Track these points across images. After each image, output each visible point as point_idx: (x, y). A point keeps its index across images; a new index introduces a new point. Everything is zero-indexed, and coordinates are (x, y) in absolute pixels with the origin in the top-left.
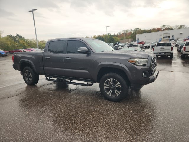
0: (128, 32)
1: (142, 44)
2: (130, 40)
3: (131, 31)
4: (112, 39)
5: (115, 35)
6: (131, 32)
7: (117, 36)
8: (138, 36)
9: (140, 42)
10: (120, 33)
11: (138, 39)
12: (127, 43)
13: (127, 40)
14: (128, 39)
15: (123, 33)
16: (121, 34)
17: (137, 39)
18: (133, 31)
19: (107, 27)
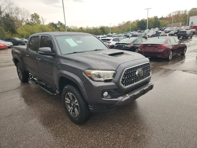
0: (181, 13)
1: (195, 29)
2: (181, 23)
3: (185, 12)
4: (158, 23)
5: (163, 18)
6: (185, 14)
7: (166, 19)
8: (193, 18)
9: (194, 27)
10: (170, 15)
11: (192, 23)
12: (176, 27)
13: (176, 24)
14: (178, 23)
15: (174, 14)
16: (172, 16)
17: (190, 23)
18: (188, 12)
19: (148, 9)
